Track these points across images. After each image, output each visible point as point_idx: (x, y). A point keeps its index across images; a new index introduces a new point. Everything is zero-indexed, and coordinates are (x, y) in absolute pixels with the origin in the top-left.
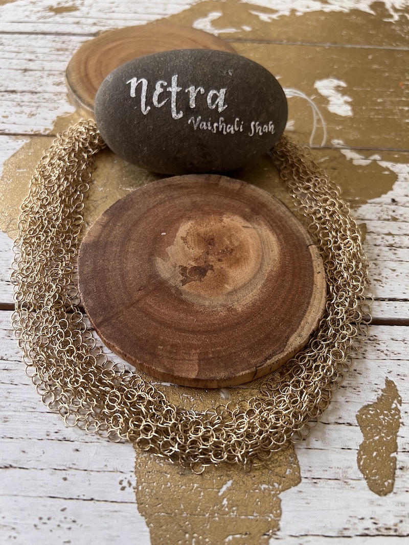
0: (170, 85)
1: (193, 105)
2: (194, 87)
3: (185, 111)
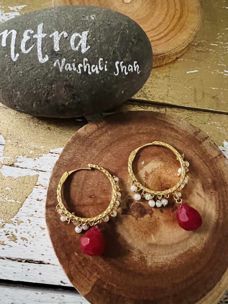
0: (36, 32)
1: (57, 48)
2: (58, 31)
3: (50, 54)
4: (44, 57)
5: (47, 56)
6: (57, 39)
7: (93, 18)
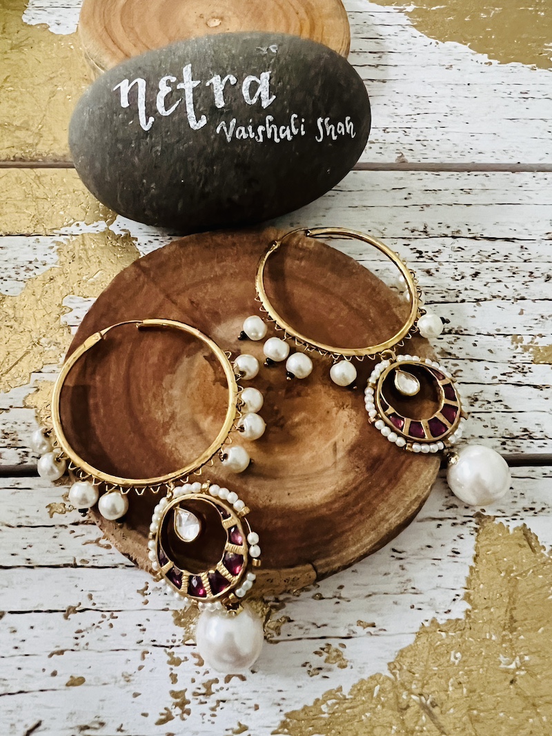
0: (180, 80)
1: (220, 103)
2: (219, 76)
3: (209, 114)
4: (198, 119)
5: (203, 117)
6: (219, 88)
7: (274, 51)
